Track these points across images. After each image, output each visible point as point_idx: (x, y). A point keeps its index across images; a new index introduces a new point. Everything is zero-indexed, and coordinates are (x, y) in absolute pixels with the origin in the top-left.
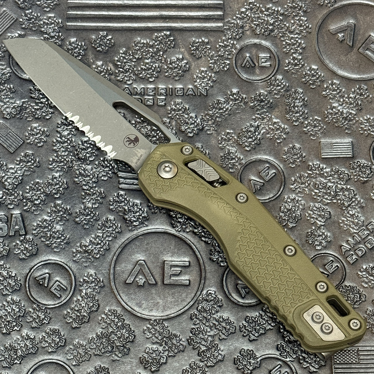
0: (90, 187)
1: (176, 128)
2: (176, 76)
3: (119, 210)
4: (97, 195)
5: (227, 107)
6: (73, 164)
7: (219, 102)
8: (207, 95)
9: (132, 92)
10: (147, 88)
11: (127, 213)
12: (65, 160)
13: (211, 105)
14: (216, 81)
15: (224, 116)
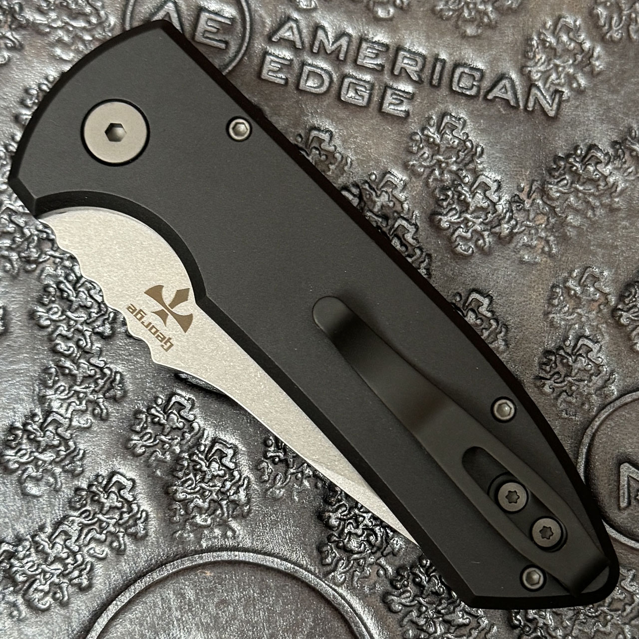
0: (79, 347)
1: (423, 212)
2: (472, 21)
3: (157, 459)
4: (97, 384)
5: (611, 180)
6: (42, 252)
7: (589, 154)
8: (555, 118)
9: (306, 40)
10: (362, 39)
11: (180, 474)
12: (20, 229)
13: (561, 158)
14: (599, 73)
15: (593, 208)
